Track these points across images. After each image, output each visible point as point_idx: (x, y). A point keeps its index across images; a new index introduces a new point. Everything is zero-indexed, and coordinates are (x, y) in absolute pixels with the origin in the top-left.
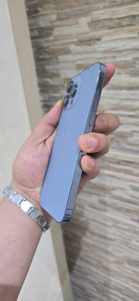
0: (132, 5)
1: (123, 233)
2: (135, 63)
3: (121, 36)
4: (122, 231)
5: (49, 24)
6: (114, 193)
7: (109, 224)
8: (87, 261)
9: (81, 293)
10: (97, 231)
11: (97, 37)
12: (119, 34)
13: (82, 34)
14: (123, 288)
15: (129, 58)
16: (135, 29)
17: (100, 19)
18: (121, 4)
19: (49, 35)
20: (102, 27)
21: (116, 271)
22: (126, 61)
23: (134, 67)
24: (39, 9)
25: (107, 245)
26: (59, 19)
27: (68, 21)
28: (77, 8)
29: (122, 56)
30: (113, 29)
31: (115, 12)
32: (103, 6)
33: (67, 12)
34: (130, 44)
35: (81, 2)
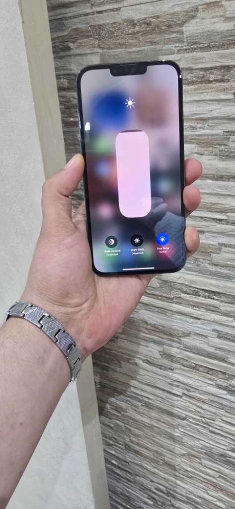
0: (225, 49)
2: (228, 139)
4: (200, 404)
6: (187, 341)
12: (202, 93)
15: (218, 131)
16: (229, 87)
18: (207, 47)
21: (186, 471)
22: (213, 135)
23: (226, 145)
24: (71, 45)
25: (173, 427)
28: (134, 49)
29: (206, 126)
30: (192, 85)
31: (197, 59)
32: (179, 48)
33: (117, 53)
34: (220, 109)
35: (141, 40)
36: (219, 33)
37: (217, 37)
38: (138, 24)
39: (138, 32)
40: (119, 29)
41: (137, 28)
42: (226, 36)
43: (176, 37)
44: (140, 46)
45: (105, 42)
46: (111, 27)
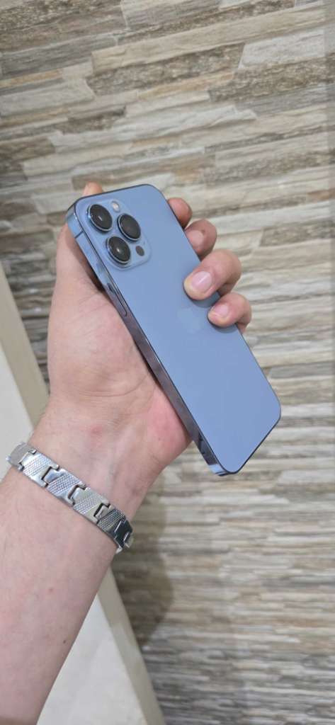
0: (185, 30)
1: (247, 529)
2: (213, 157)
3: (172, 101)
4: (245, 524)
7: (212, 518)
9: (173, 701)
10: (187, 544)
11: (114, 109)
12: (166, 97)
13: (75, 104)
14: (266, 647)
15: (198, 148)
16: (201, 83)
17: (115, 66)
18: (161, 29)
20: (125, 84)
21: (243, 617)
22: (192, 155)
23: (212, 166)
26: (9, 72)
27: (35, 75)
28: (53, 45)
29: (180, 144)
30: (150, 87)
31: (149, 49)
32: (119, 36)
33: (28, 54)
34: (194, 116)
35: (60, 30)
36: (173, 8)
37: (171, 14)
38: (51, 7)
39: (54, 19)
40: (23, 17)
41: (51, 13)
42: (183, 12)
43: (113, 20)
44: (60, 40)
45: (5, 40)
46: (9, 16)
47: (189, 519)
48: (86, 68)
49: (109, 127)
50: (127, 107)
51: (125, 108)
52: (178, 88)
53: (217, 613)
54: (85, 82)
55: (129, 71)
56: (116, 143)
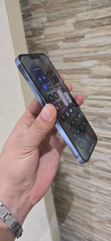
3: (102, 34)
5: (40, 25)
6: (97, 164)
7: (93, 190)
8: (73, 220)
10: (82, 196)
11: (81, 35)
12: (100, 32)
13: (68, 32)
17: (83, 19)
18: (101, 6)
19: (41, 34)
20: (86, 26)
22: (106, 54)
24: (32, 13)
25: (91, 208)
26: (49, 21)
27: (57, 22)
28: (64, 12)
29: (102, 50)
30: (94, 28)
31: (96, 14)
32: (86, 9)
33: (55, 15)
34: (109, 40)
35: (67, 6)
39: (65, 2)
40: (56, 2)
43: (85, 3)
45: (49, 10)
47: (84, 187)
48: (73, 20)
49: (78, 42)
50: (85, 35)
51: (84, 35)
52: (104, 29)
53: (89, 223)
54: (72, 25)
55: (88, 22)
56: (79, 47)
